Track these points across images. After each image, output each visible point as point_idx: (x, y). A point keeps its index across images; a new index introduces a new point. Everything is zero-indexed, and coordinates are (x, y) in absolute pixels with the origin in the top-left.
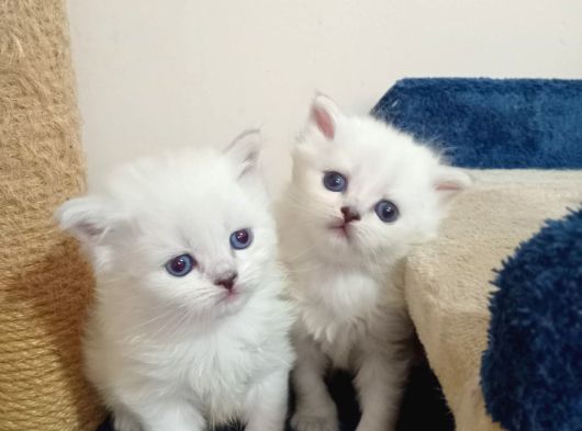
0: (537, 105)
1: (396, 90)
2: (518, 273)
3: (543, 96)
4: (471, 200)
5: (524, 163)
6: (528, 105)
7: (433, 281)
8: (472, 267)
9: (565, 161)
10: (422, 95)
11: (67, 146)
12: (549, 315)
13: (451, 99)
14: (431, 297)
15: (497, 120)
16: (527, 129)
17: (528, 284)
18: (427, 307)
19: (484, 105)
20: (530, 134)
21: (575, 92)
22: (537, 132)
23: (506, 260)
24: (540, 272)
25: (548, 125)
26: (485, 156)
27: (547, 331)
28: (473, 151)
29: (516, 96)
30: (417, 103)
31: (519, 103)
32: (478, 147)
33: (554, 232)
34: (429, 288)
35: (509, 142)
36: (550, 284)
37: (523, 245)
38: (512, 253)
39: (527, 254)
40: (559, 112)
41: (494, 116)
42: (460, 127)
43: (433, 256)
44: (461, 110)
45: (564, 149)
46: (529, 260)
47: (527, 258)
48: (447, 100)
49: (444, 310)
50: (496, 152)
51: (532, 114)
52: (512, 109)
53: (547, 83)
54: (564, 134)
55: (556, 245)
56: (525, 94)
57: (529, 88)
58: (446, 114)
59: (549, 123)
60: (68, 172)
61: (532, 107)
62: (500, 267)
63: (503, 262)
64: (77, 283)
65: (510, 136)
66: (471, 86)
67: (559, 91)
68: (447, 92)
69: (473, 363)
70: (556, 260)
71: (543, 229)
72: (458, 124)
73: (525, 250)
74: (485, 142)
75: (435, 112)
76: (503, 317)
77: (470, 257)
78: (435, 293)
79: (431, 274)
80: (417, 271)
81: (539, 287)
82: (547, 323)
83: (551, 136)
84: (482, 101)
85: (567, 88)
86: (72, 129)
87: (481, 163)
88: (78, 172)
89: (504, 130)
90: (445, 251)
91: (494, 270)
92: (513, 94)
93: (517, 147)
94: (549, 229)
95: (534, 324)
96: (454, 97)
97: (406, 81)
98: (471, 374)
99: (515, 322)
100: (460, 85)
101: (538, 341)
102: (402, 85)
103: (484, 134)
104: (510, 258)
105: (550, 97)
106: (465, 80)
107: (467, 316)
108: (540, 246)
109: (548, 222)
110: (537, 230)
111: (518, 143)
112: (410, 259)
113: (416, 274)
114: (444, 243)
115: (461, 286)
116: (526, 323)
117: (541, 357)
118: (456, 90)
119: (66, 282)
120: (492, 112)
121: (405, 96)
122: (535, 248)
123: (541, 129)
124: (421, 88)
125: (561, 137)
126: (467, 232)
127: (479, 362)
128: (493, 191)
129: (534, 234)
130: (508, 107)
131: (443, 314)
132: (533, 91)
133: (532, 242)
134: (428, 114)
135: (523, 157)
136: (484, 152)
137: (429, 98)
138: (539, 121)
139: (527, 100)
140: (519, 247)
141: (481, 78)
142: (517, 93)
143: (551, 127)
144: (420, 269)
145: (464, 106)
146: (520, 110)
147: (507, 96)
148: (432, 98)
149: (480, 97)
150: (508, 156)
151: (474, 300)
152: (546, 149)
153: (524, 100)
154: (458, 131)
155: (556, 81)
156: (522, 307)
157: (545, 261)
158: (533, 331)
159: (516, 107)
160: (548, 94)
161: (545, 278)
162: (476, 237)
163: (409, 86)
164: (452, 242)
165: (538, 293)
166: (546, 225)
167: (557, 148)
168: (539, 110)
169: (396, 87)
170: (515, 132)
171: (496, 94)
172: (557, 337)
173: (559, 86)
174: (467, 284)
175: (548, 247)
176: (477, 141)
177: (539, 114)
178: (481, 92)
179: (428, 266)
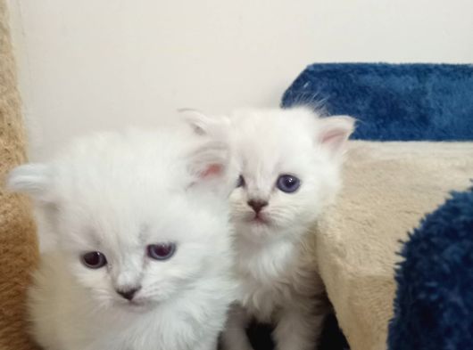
0: (429, 86)
1: (307, 74)
2: (424, 245)
3: (434, 77)
4: (373, 169)
5: (418, 135)
6: (421, 86)
7: (341, 245)
8: (375, 231)
9: (454, 135)
10: (329, 78)
11: (6, 124)
12: (457, 289)
13: (354, 81)
14: (339, 261)
15: (395, 98)
16: (419, 106)
17: (436, 258)
18: (336, 269)
19: (383, 86)
20: (422, 111)
21: (460, 75)
22: (429, 109)
23: (412, 232)
24: (447, 246)
25: (438, 104)
26: (384, 130)
27: (455, 306)
28: (374, 125)
29: (411, 79)
30: (325, 84)
31: (413, 85)
32: (378, 123)
33: (460, 205)
34: (336, 251)
35: (405, 118)
36: (457, 258)
37: (428, 216)
38: (418, 225)
39: (434, 227)
40: (447, 91)
41: (391, 95)
42: (363, 105)
43: (340, 221)
44: (363, 90)
45: (452, 123)
46: (435, 232)
47: (434, 229)
48: (351, 81)
49: (351, 274)
50: (393, 126)
51: (424, 93)
52: (407, 89)
53: (437, 67)
54: (452, 111)
55: (462, 218)
56: (418, 77)
57: (421, 72)
58: (351, 94)
59: (439, 101)
60: (7, 148)
61: (424, 88)
62: (406, 238)
63: (409, 234)
64: (18, 249)
65: (405, 113)
66: (372, 69)
67: (447, 74)
68: (352, 75)
69: (379, 328)
70: (462, 234)
71: (448, 201)
72: (360, 103)
73: (431, 222)
74: (384, 118)
75: (340, 92)
76: (410, 289)
77: (374, 221)
78: (342, 256)
79: (339, 238)
80: (326, 235)
81: (447, 261)
82: (455, 298)
83: (441, 113)
84: (381, 82)
85: (454, 71)
86: (11, 109)
87: (381, 137)
88: (17, 147)
89: (401, 107)
90: (352, 216)
91: (400, 241)
92: (407, 76)
93: (412, 122)
94: (454, 201)
95: (442, 299)
96: (357, 79)
97: (316, 66)
98: (378, 339)
99: (422, 296)
100: (362, 69)
101: (446, 315)
102: (312, 69)
103: (383, 111)
104: (416, 230)
105: (440, 79)
106: (366, 64)
107: (373, 280)
108: (445, 218)
109: (453, 193)
110: (442, 202)
111: (412, 118)
112: (319, 224)
113: (325, 237)
114: (350, 208)
115: (366, 248)
116: (434, 297)
117: (449, 332)
118: (359, 73)
119: (7, 247)
120: (391, 92)
121: (314, 78)
122: (441, 220)
123: (432, 106)
124: (329, 71)
125: (449, 113)
126: (371, 197)
127: (385, 327)
128: (392, 161)
129: (439, 206)
130: (403, 88)
131: (350, 277)
132: (425, 74)
133: (438, 213)
134: (335, 94)
135: (417, 130)
136: (383, 126)
137: (335, 80)
138: (431, 99)
139: (420, 82)
140: (425, 218)
141: (380, 63)
142: (412, 76)
143: (441, 105)
144: (328, 233)
145: (366, 87)
146: (414, 90)
147: (403, 78)
148: (338, 79)
149: (380, 79)
150: (404, 130)
151: (379, 263)
152: (436, 124)
153: (417, 81)
154: (361, 108)
155: (444, 66)
156: (429, 280)
157: (452, 234)
158: (441, 306)
159: (411, 88)
160: (438, 76)
161: (453, 252)
162: (379, 202)
163: (318, 70)
164: (357, 207)
165: (446, 267)
166: (450, 197)
167: (446, 122)
168: (430, 90)
169: (307, 71)
170: (410, 109)
171: (393, 77)
172: (466, 312)
173: (448, 69)
174: (372, 248)
175: (454, 221)
176: (378, 117)
177: (430, 94)
178: (381, 75)
179: (336, 231)
